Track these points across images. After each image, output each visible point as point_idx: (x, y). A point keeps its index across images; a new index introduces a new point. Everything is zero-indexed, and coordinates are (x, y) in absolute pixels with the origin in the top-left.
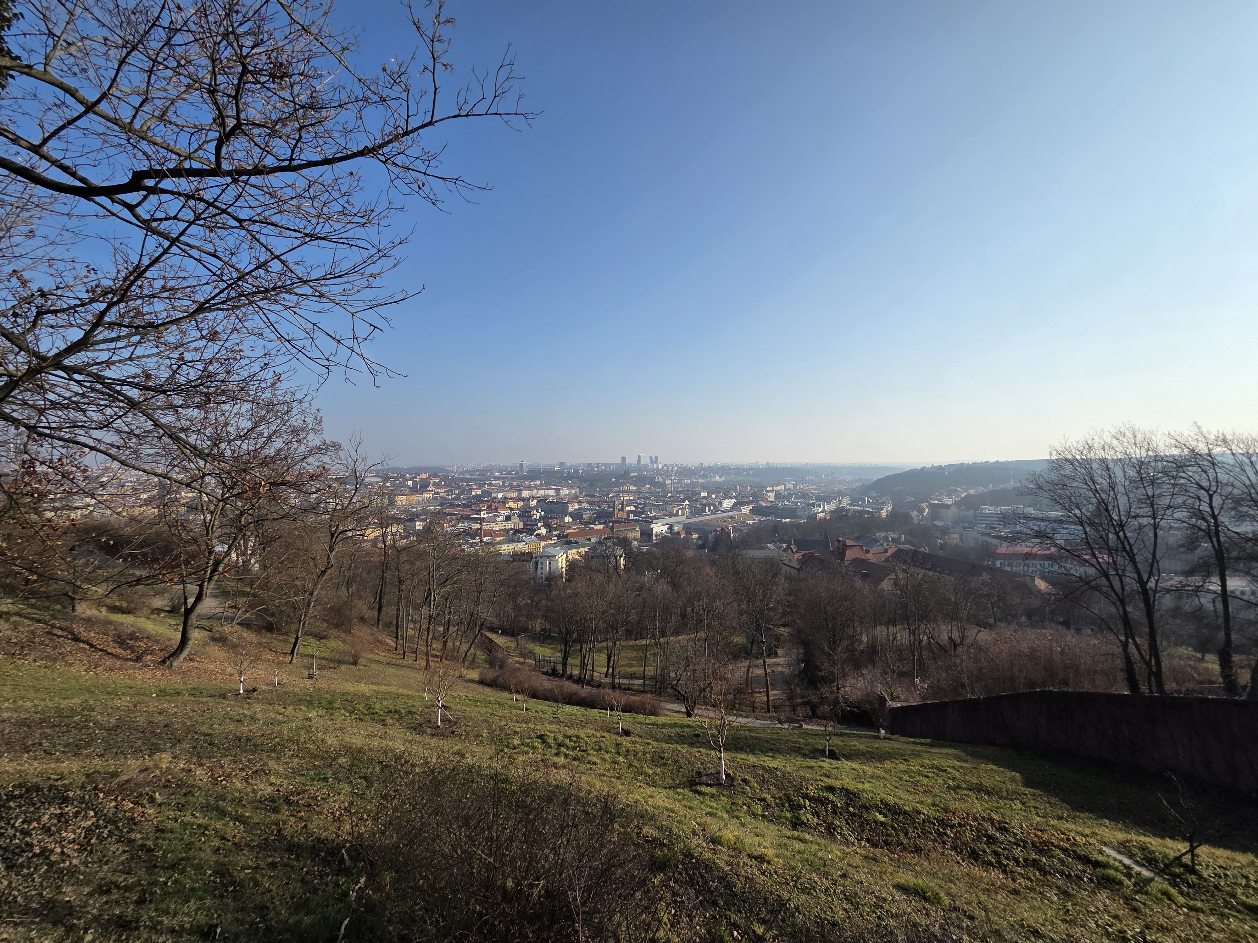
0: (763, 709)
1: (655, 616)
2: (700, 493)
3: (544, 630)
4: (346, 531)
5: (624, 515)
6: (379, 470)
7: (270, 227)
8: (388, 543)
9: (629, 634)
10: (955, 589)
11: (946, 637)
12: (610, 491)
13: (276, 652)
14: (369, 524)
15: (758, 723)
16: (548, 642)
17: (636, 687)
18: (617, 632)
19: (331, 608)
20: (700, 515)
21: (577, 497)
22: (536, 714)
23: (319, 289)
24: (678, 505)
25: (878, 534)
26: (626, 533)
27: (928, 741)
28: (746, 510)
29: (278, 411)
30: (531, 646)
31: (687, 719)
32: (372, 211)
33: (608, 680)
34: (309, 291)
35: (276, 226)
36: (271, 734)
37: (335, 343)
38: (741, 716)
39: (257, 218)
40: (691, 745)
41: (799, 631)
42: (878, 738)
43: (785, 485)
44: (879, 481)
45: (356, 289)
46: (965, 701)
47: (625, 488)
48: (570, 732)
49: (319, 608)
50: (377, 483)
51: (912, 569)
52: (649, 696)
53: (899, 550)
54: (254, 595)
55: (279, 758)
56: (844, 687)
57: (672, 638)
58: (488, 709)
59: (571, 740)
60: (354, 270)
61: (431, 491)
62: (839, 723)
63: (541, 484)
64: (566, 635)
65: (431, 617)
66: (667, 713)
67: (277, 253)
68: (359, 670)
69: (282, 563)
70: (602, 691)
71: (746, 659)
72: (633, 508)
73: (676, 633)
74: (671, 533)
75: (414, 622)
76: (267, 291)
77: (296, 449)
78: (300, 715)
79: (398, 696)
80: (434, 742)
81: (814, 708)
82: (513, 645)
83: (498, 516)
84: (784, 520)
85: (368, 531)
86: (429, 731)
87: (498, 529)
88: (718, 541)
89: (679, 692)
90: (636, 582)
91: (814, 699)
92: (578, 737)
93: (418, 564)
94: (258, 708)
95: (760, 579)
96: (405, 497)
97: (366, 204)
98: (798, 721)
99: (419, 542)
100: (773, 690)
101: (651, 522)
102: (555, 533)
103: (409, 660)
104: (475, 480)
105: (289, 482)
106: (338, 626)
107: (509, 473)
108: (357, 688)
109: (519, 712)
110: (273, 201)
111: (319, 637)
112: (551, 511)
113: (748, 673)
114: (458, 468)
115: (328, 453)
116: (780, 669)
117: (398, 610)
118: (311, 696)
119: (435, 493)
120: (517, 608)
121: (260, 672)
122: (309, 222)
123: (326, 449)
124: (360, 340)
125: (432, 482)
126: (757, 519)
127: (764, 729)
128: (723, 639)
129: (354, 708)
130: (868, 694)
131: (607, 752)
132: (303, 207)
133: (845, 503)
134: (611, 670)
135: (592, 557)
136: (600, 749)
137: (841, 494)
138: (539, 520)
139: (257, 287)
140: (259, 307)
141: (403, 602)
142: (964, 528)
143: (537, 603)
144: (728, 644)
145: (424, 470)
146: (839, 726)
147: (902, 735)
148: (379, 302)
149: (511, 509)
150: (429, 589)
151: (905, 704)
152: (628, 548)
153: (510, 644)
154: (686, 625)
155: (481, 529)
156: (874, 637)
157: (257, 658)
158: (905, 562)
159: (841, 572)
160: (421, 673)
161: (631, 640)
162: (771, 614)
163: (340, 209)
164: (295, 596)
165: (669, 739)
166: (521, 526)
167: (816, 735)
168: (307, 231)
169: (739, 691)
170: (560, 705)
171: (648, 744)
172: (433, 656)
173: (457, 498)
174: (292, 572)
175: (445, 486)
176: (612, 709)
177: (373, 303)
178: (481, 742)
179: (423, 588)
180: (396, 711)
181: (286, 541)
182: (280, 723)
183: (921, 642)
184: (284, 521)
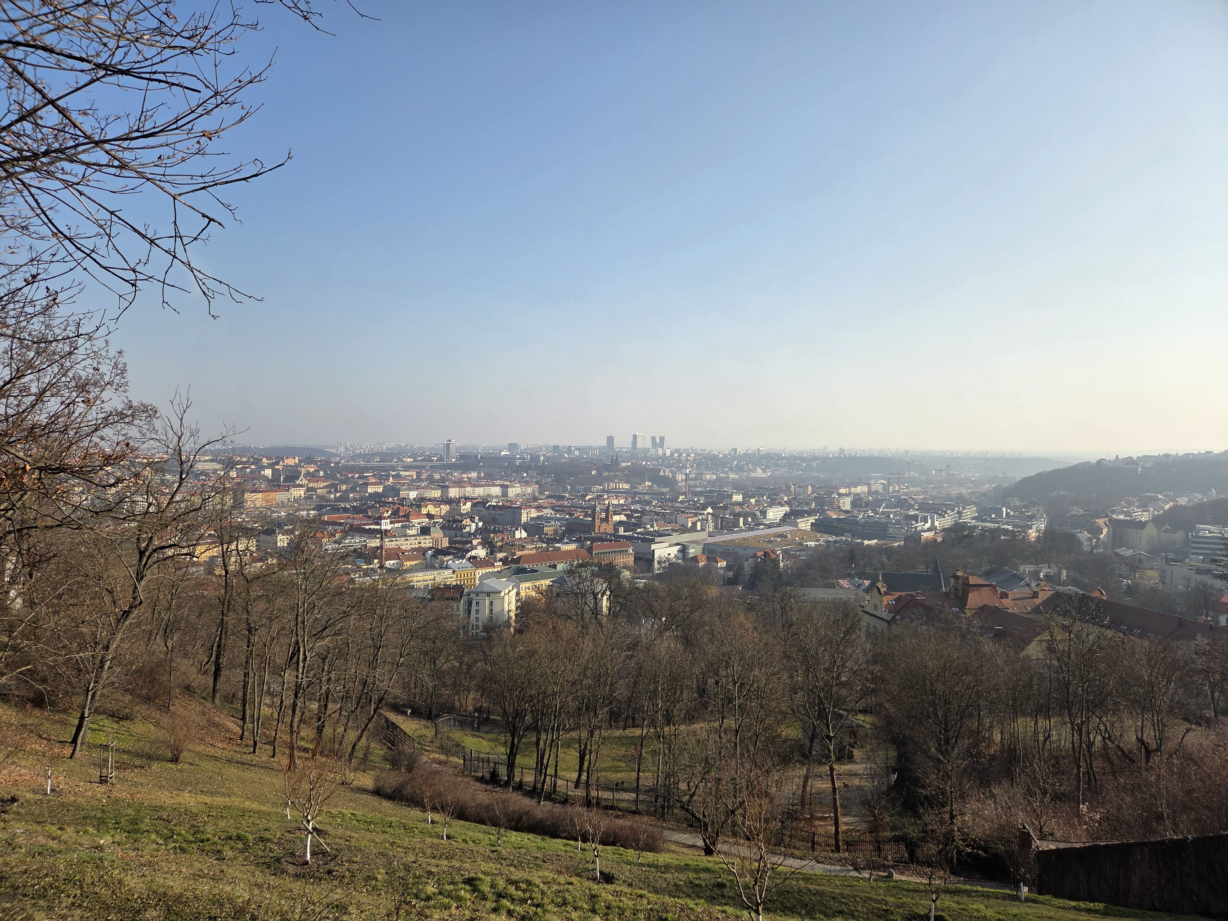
0: (828, 845)
1: (655, 691)
2: (731, 497)
3: (479, 710)
4: (164, 547)
5: (610, 529)
6: (218, 450)
7: (40, 52)
8: (232, 568)
9: (614, 718)
10: (1149, 660)
11: (1134, 738)
12: (588, 490)
13: (49, 740)
14: (201, 537)
15: (819, 869)
16: (486, 728)
17: (624, 805)
18: (596, 715)
19: (139, 671)
20: (730, 530)
21: (535, 499)
22: (464, 845)
23: (120, 155)
24: (696, 515)
25: (1022, 568)
26: (611, 556)
27: (1100, 906)
28: (805, 524)
29: (54, 353)
30: (457, 735)
31: (705, 858)
32: (206, 28)
33: (580, 793)
34: (103, 158)
35: (51, 51)
36: (38, 870)
37: (146, 244)
38: (793, 856)
39: (20, 39)
40: (711, 900)
41: (890, 722)
42: (1017, 898)
43: (869, 485)
44: (1026, 481)
45: (179, 156)
46: (1162, 843)
47: (612, 485)
48: (517, 875)
49: (118, 670)
50: (215, 471)
51: (1077, 627)
52: (645, 819)
53: (1058, 595)
54: (15, 649)
55: (50, 908)
56: (962, 814)
57: (683, 727)
58: (387, 836)
59: (518, 888)
60: (174, 125)
61: (301, 486)
62: (953, 873)
63: (479, 478)
64: (514, 718)
65: (298, 686)
66: (673, 847)
67: (52, 95)
68: (181, 771)
69: (59, 597)
70: (569, 809)
71: (802, 764)
72: (623, 518)
73: (690, 718)
74: (684, 558)
75: (272, 694)
76: (36, 156)
77: (83, 415)
78: (85, 840)
79: (243, 813)
80: (297, 886)
81: (912, 846)
82: (429, 733)
83: (408, 527)
84: (866, 542)
85: (199, 549)
86: (291, 869)
87: (409, 547)
88: (757, 573)
89: (693, 815)
90: (627, 635)
91: (913, 832)
92: (529, 883)
93: (279, 602)
94: (19, 828)
95: (826, 636)
96: (260, 495)
97: (197, 16)
98: (885, 868)
99: (282, 567)
100: (844, 815)
101: (652, 541)
102: (500, 555)
103: (263, 755)
104: (372, 469)
105: (71, 467)
106: (148, 700)
107: (428, 459)
108: (178, 800)
109: (436, 841)
110: (46, 10)
111: (118, 717)
112: (495, 521)
113: (804, 786)
114: (347, 449)
115: (136, 422)
116: (856, 782)
117: (246, 675)
118: (103, 812)
119: (309, 490)
120: (438, 674)
121: (23, 771)
122: (105, 45)
123: (133, 416)
124: (186, 241)
125: (303, 471)
126: (824, 538)
127: (829, 878)
128: (765, 730)
129: (172, 831)
130: (1002, 828)
131: (575, 908)
132: (94, 21)
133: (969, 515)
134: (584, 777)
135: (558, 595)
136: (565, 903)
137: (962, 501)
138: (475, 535)
139: (21, 151)
140: (23, 183)
141: (255, 663)
142: (1167, 561)
143: (469, 667)
144: (772, 740)
145: (291, 452)
146: (953, 878)
147: (1056, 896)
148: (217, 178)
149: (430, 516)
150: (297, 642)
151: (1062, 846)
152: (615, 580)
153: (424, 731)
154: (705, 705)
155: (381, 547)
156: (1012, 735)
157: (18, 748)
158: (1065, 614)
159: (960, 629)
160: (281, 776)
161: (618, 728)
162: (844, 692)
163: (155, 24)
164: (81, 650)
165: (676, 890)
166: (445, 543)
167: (915, 891)
168: (100, 61)
169: (791, 816)
170: (502, 831)
171: (641, 896)
172: (300, 749)
173: (344, 498)
174: (74, 612)
175: (326, 478)
176: (585, 840)
177: (207, 179)
178: (374, 888)
179: (288, 640)
180: (239, 838)
181: (66, 562)
182: (54, 853)
183: (1090, 745)
184: (64, 529)
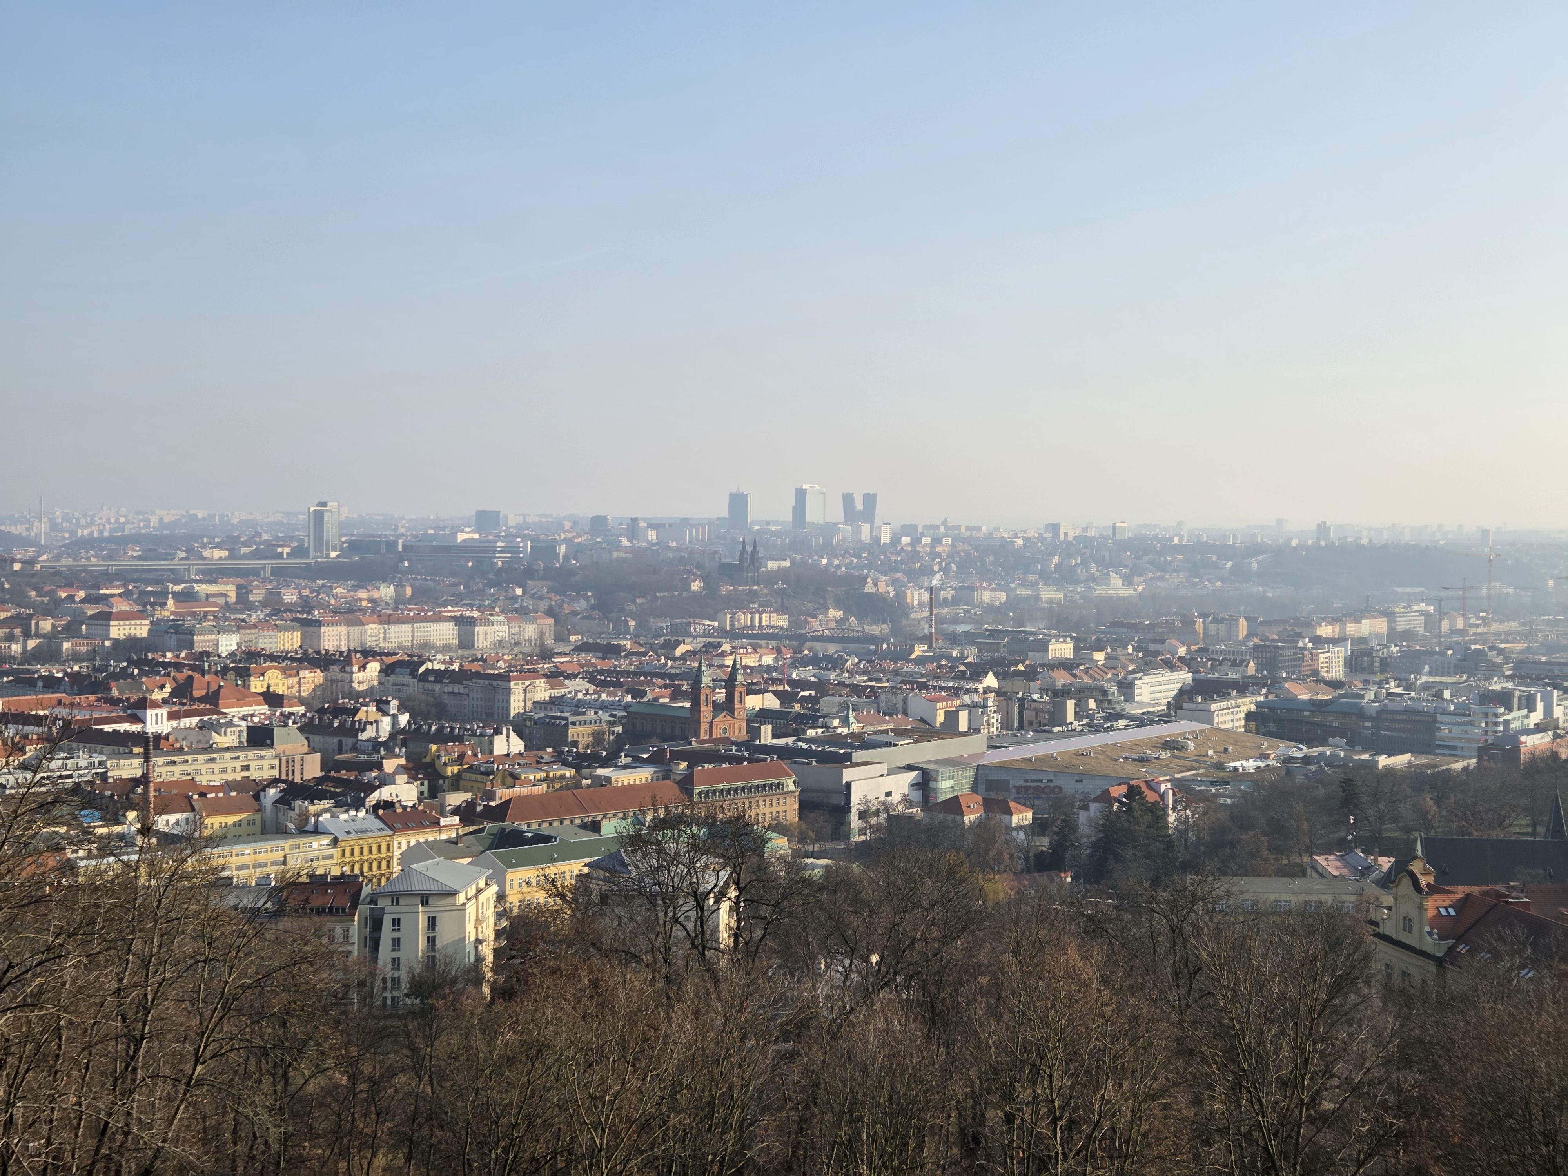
1: (853, 1140)
2: (1043, 646)
5: (737, 731)
12: (683, 632)
20: (1043, 734)
21: (546, 654)
24: (956, 692)
26: (741, 800)
28: (1230, 715)
43: (1390, 615)
47: (743, 619)
63: (399, 600)
72: (771, 702)
74: (926, 803)
83: (215, 727)
84: (1384, 761)
87: (217, 780)
88: (1111, 841)
90: (782, 1000)
95: (1284, 997)
101: (845, 760)
102: (455, 799)
104: (123, 577)
107: (268, 551)
112: (441, 711)
114: (54, 526)
120: (294, 1106)
126: (1276, 752)
135: (604, 899)
138: (388, 746)
143: (375, 1085)
149: (272, 699)
152: (752, 861)
155: (144, 779)
162: (1327, 1138)
166: (313, 768)
173: (48, 652)
